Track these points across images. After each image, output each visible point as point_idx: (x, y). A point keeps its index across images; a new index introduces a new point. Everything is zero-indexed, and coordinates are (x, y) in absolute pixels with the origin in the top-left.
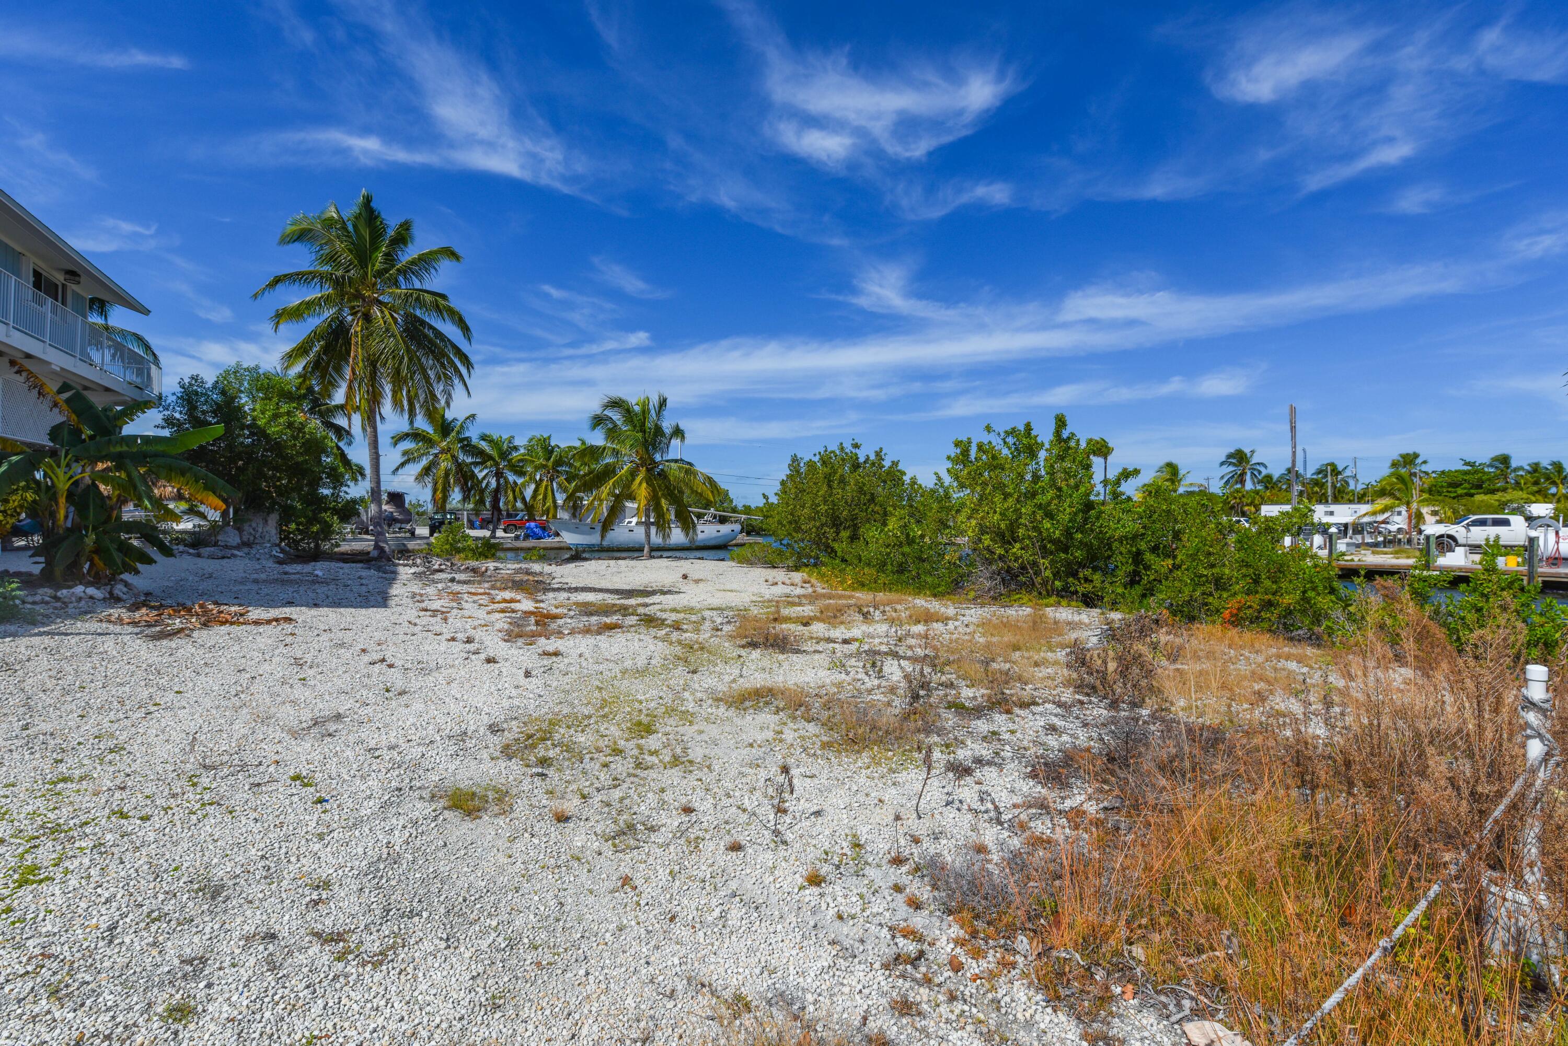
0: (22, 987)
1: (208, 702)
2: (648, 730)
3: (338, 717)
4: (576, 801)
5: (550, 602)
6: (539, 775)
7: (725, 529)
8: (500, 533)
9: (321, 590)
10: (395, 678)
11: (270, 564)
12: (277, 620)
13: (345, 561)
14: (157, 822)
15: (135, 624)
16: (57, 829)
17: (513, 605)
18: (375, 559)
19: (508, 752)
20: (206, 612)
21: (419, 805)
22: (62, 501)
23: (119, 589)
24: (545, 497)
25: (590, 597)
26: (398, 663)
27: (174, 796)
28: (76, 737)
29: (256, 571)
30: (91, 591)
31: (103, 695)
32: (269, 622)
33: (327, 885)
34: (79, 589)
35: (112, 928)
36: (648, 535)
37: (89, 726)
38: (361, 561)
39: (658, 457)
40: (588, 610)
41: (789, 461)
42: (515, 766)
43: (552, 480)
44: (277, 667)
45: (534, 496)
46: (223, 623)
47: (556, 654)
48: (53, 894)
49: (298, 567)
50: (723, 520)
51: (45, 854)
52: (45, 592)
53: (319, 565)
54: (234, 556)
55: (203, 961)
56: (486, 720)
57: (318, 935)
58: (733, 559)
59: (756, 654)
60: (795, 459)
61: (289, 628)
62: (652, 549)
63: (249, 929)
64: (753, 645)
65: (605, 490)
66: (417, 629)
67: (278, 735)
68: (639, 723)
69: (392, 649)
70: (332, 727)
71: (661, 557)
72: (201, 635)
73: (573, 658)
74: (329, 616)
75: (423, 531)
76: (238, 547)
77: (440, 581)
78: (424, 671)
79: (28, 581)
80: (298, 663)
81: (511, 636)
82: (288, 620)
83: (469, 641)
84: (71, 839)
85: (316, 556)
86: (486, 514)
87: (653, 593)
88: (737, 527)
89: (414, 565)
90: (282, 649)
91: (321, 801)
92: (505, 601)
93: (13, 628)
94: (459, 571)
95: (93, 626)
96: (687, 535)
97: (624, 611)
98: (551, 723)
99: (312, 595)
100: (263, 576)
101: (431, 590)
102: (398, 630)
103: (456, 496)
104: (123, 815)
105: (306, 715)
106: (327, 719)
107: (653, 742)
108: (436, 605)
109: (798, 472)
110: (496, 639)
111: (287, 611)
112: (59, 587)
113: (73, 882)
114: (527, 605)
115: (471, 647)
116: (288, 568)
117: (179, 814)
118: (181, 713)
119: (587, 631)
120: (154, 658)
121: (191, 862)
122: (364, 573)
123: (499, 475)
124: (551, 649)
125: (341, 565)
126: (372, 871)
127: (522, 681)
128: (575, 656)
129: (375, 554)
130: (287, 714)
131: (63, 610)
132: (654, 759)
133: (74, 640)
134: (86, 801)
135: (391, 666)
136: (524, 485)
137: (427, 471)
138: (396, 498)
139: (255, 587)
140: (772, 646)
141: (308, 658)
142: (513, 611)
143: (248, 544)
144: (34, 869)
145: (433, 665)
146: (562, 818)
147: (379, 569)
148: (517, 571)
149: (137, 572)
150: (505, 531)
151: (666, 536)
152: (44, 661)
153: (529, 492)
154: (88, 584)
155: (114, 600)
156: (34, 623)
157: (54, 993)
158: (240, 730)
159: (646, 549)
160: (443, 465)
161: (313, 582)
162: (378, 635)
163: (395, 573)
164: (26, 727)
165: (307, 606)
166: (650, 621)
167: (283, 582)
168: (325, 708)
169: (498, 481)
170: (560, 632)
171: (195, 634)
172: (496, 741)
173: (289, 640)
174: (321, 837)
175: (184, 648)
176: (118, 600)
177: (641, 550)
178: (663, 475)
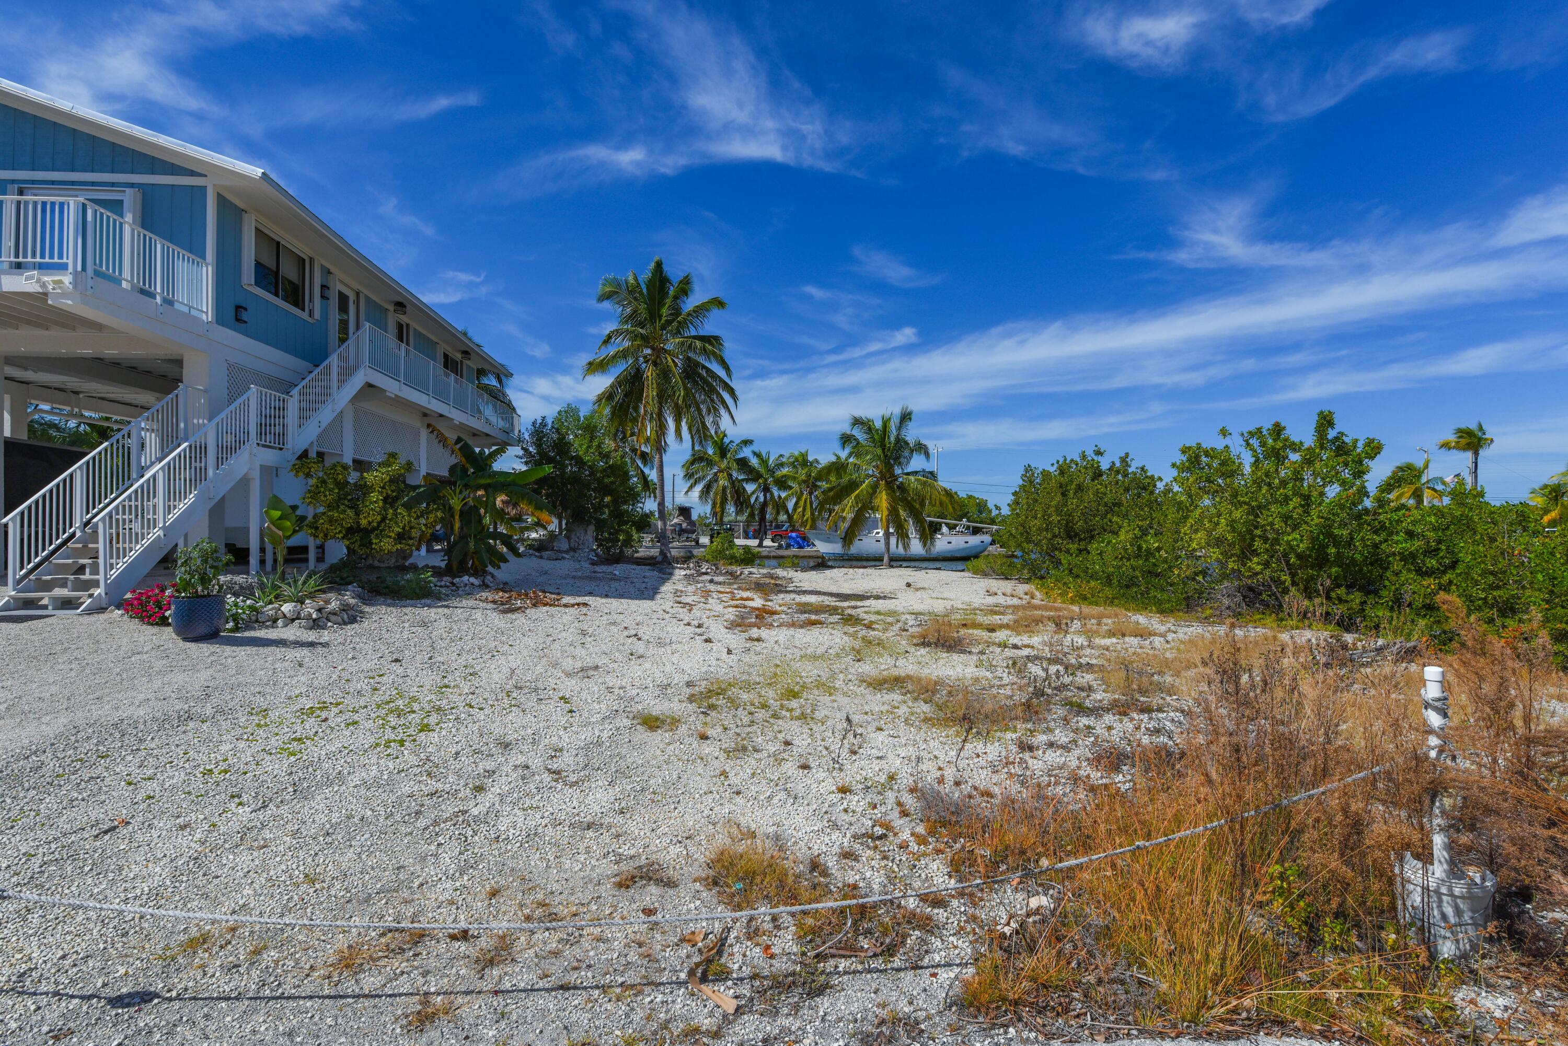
0: (416, 770)
1: (525, 653)
2: (795, 695)
3: (596, 668)
4: (720, 730)
5: (777, 601)
6: (703, 713)
7: (974, 540)
8: (767, 542)
9: (614, 585)
10: (640, 647)
11: (586, 565)
12: (578, 604)
13: (638, 564)
14: (486, 711)
15: (494, 602)
16: (439, 709)
17: (747, 603)
18: (659, 563)
19: (691, 699)
20: (537, 597)
21: (625, 720)
22: (457, 517)
23: (488, 579)
24: (804, 510)
25: (812, 599)
26: (645, 638)
27: (497, 700)
28: (454, 665)
29: (576, 570)
30: (472, 580)
31: (471, 644)
32: (573, 605)
33: (561, 750)
34: (466, 578)
35: (457, 753)
36: (887, 544)
37: (462, 661)
38: (649, 564)
39: (898, 471)
40: (804, 608)
41: (1022, 471)
42: (692, 707)
43: (811, 493)
44: (570, 635)
45: (795, 509)
46: (545, 605)
47: (758, 640)
48: (434, 737)
49: (604, 568)
50: (976, 531)
51: (433, 719)
52: (447, 580)
53: (619, 566)
54: (564, 558)
55: (494, 772)
56: (686, 678)
57: (549, 770)
58: (969, 570)
59: (923, 651)
60: (1028, 469)
61: (584, 610)
62: (891, 559)
63: (518, 763)
64: (924, 644)
65: (850, 501)
66: (667, 616)
67: (560, 674)
68: (792, 691)
69: (645, 628)
70: (591, 673)
71: (901, 566)
72: (531, 612)
73: (770, 644)
74: (614, 604)
75: (704, 540)
76: (567, 552)
77: (703, 582)
78: (660, 644)
79: (438, 572)
80: (584, 633)
81: (733, 626)
82: (585, 605)
83: (700, 626)
84: (446, 715)
85: (618, 559)
86: (755, 526)
87: (868, 598)
88: (987, 538)
89: (688, 568)
90: (576, 624)
91: (571, 711)
92: (742, 599)
93: (428, 602)
94: (721, 574)
95: (471, 603)
96: (925, 545)
97: (833, 610)
98: (730, 684)
99: (606, 588)
100: (579, 574)
101: (691, 589)
102: (655, 616)
103: (731, 509)
104: (471, 707)
105: (578, 665)
106: (591, 668)
107: (794, 704)
108: (689, 600)
109: (1031, 482)
110: (721, 627)
111: (587, 599)
112: (454, 577)
113: (444, 733)
114: (758, 602)
115: (699, 631)
116: (597, 568)
117: (498, 708)
118: (510, 658)
119: (793, 625)
120: (502, 625)
121: (498, 731)
122: (648, 574)
123: (766, 489)
124: (755, 636)
125: (634, 567)
126: (587, 747)
127: (724, 655)
128: (772, 642)
129: (660, 558)
130: (568, 664)
131: (456, 592)
132: (788, 714)
133: (460, 611)
134: (455, 698)
135: (639, 639)
136: (786, 498)
137: (707, 488)
138: (685, 511)
139: (572, 581)
140: (943, 646)
141: (590, 631)
142: (745, 607)
143: (573, 549)
144: (427, 725)
145: (668, 641)
146: (704, 737)
147: (660, 571)
148: (765, 576)
149: (499, 567)
150: (773, 541)
151: (906, 546)
152: (443, 623)
153: (790, 505)
154: (471, 575)
155: (485, 586)
156: (440, 599)
157: (429, 774)
158: (539, 669)
159: (886, 559)
160: (721, 483)
161: (611, 579)
162: (639, 618)
163: (671, 574)
164: (430, 658)
165: (601, 596)
166: (850, 620)
167: (591, 578)
168: (590, 662)
169: (765, 496)
170: (771, 625)
171: (528, 611)
172: (688, 691)
173: (582, 618)
174: (565, 728)
175: (519, 619)
176: (487, 586)
177: (880, 559)
178: (901, 488)
